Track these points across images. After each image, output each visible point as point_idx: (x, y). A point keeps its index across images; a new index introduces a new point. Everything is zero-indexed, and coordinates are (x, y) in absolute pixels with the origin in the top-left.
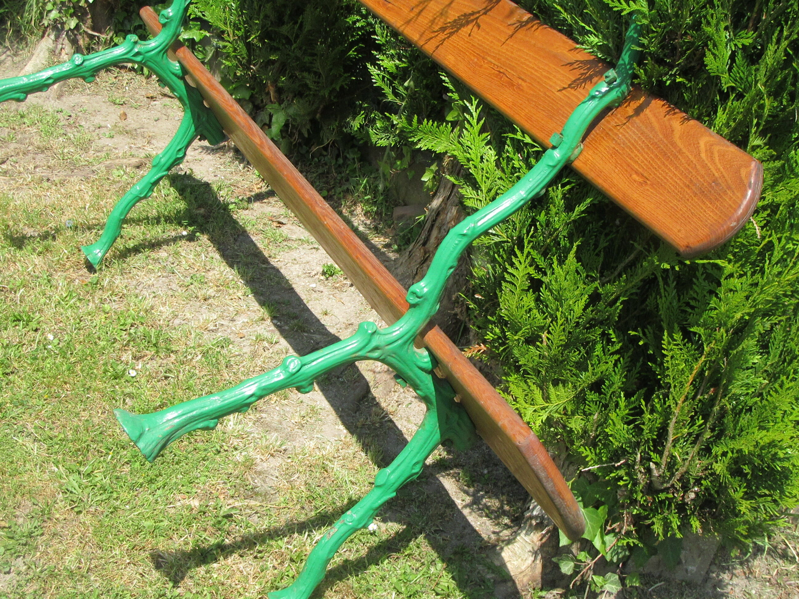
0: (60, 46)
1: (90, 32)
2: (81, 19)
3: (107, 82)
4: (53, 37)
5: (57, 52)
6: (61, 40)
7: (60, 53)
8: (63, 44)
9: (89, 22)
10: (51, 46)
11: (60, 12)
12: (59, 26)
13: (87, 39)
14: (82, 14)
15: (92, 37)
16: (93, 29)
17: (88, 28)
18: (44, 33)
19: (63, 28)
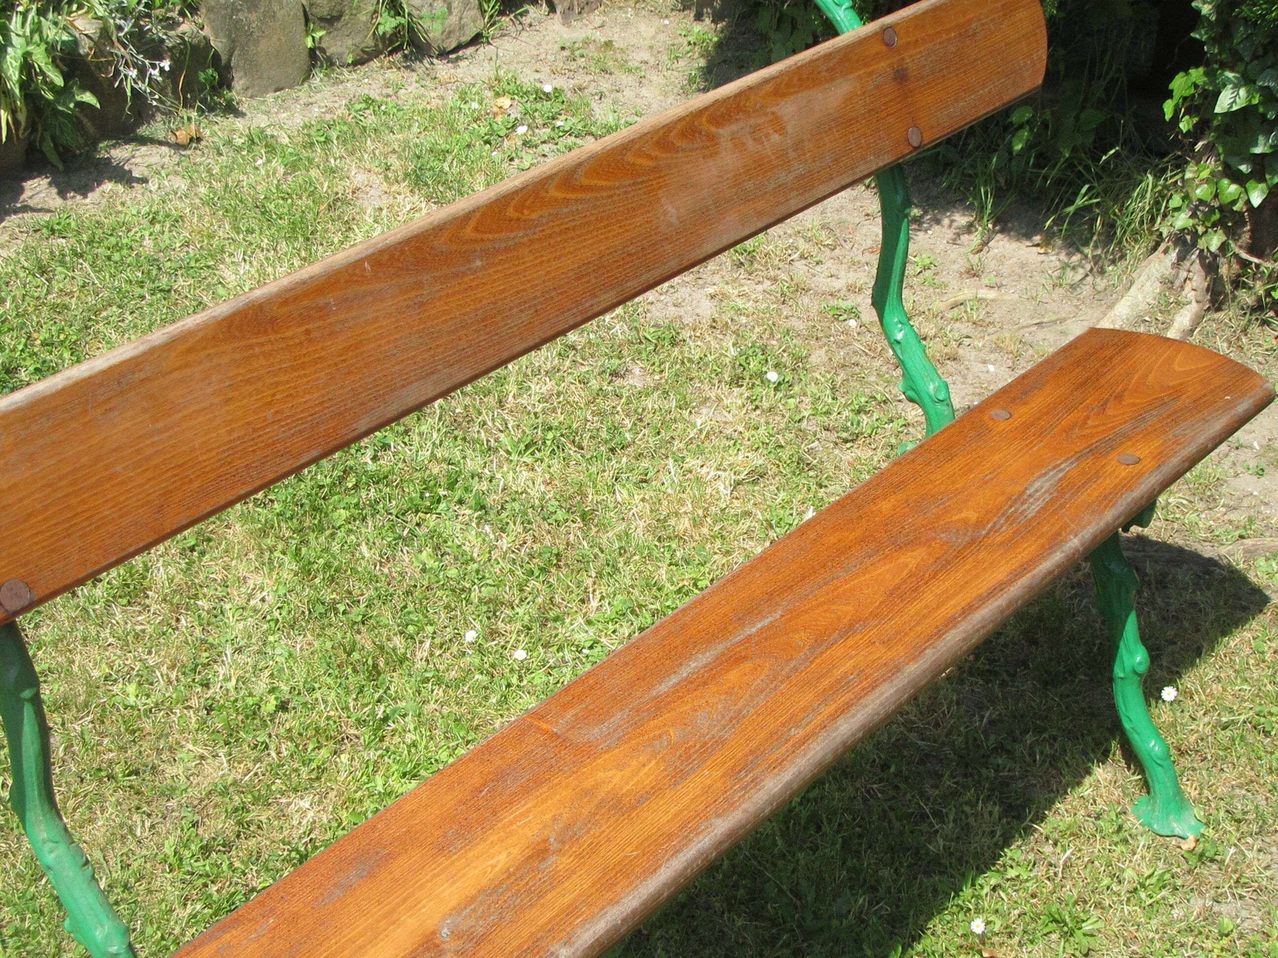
0: (1183, 274)
1: (1244, 255)
2: (1232, 233)
3: (1260, 345)
4: (1173, 255)
5: (1177, 283)
6: (1187, 264)
7: (1182, 287)
8: (1189, 271)
9: (1246, 238)
10: (1168, 272)
11: (1193, 216)
12: (1188, 238)
13: (1235, 267)
14: (1235, 223)
15: (1245, 264)
16: (1251, 250)
17: (1241, 247)
18: (1157, 245)
19: (1194, 244)
